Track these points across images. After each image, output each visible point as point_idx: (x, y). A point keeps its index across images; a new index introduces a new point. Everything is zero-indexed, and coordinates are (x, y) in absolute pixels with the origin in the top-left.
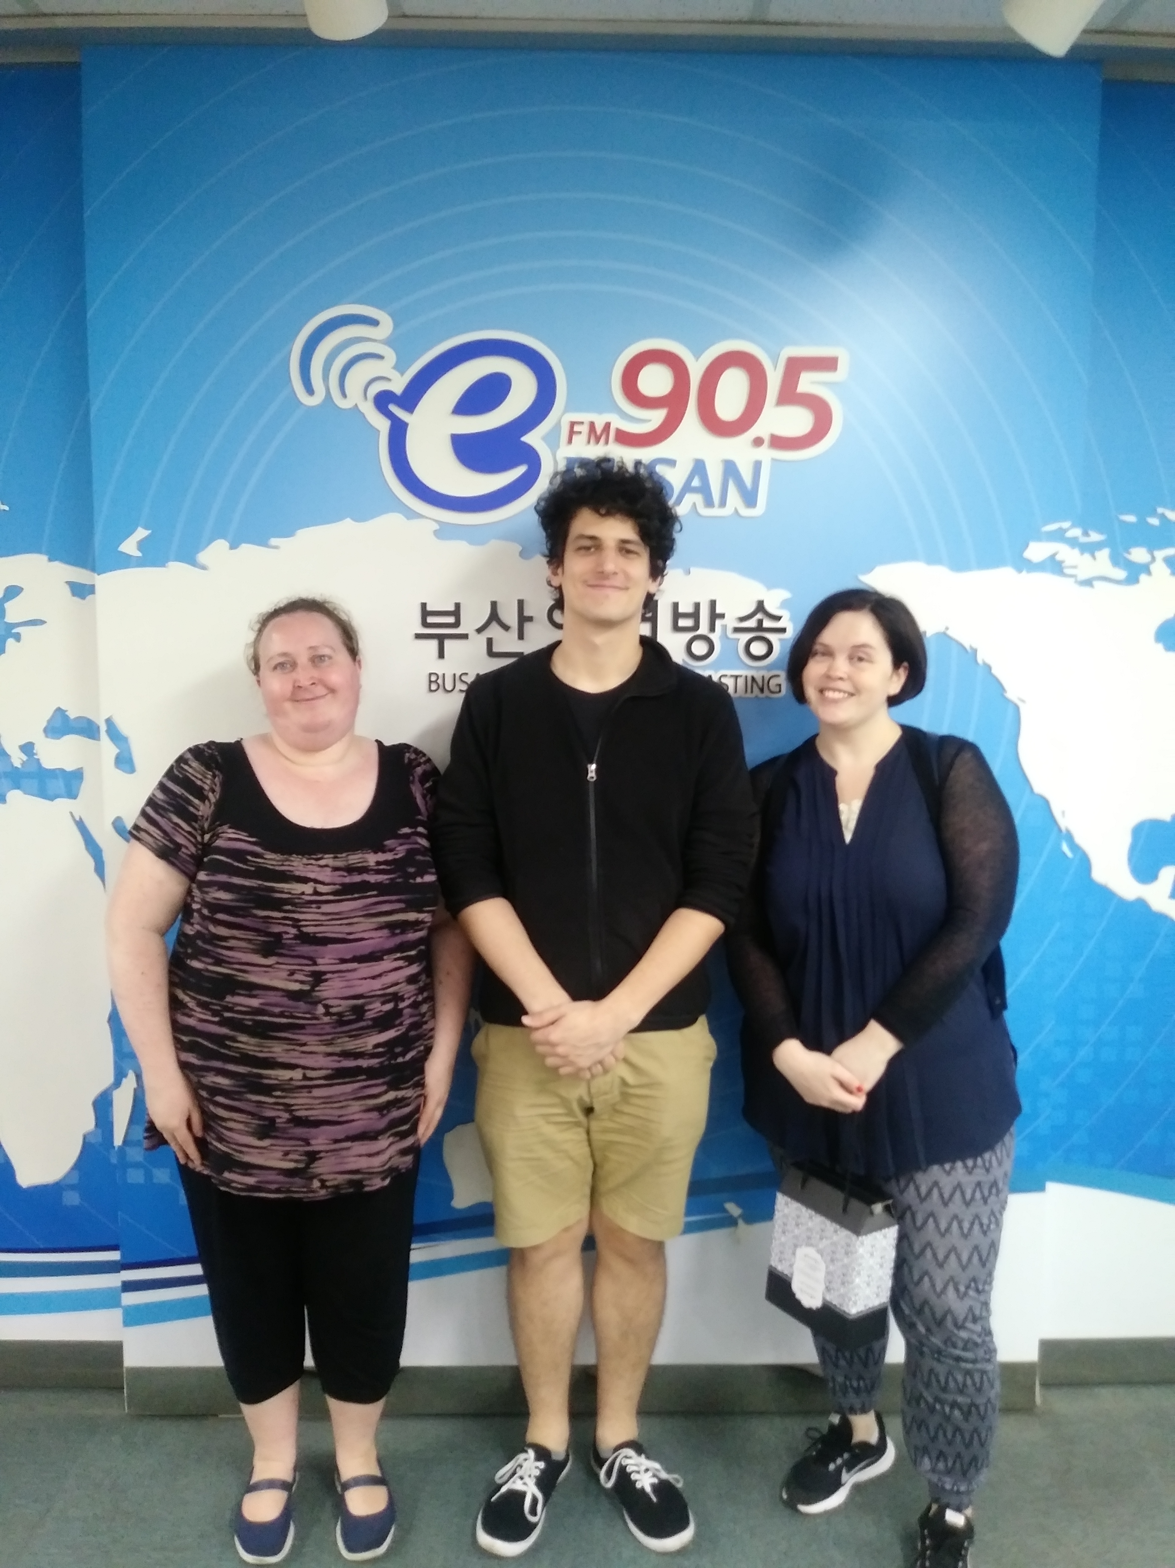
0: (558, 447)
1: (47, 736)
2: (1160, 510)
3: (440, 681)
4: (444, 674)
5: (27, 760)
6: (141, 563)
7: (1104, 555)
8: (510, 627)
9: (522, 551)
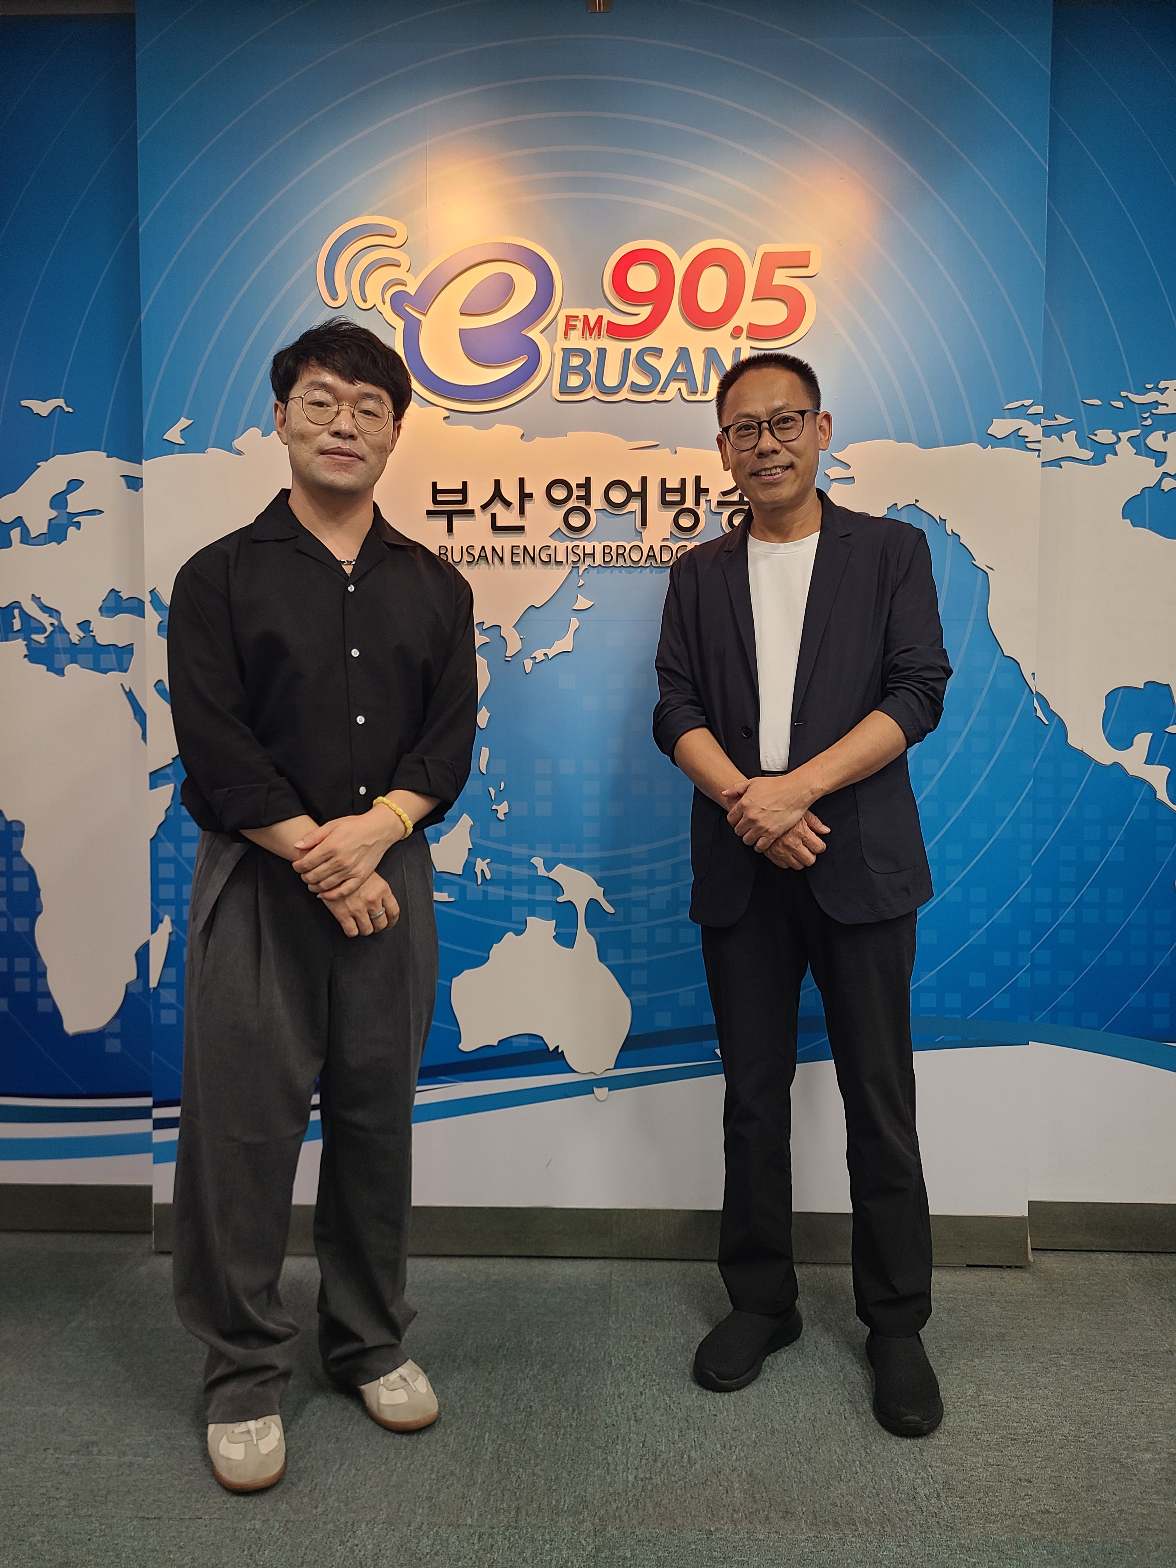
0: (555, 341)
1: (102, 615)
2: (1123, 394)
3: (449, 554)
4: (452, 547)
5: (84, 637)
6: (184, 449)
7: (1070, 436)
8: (511, 503)
9: (523, 434)
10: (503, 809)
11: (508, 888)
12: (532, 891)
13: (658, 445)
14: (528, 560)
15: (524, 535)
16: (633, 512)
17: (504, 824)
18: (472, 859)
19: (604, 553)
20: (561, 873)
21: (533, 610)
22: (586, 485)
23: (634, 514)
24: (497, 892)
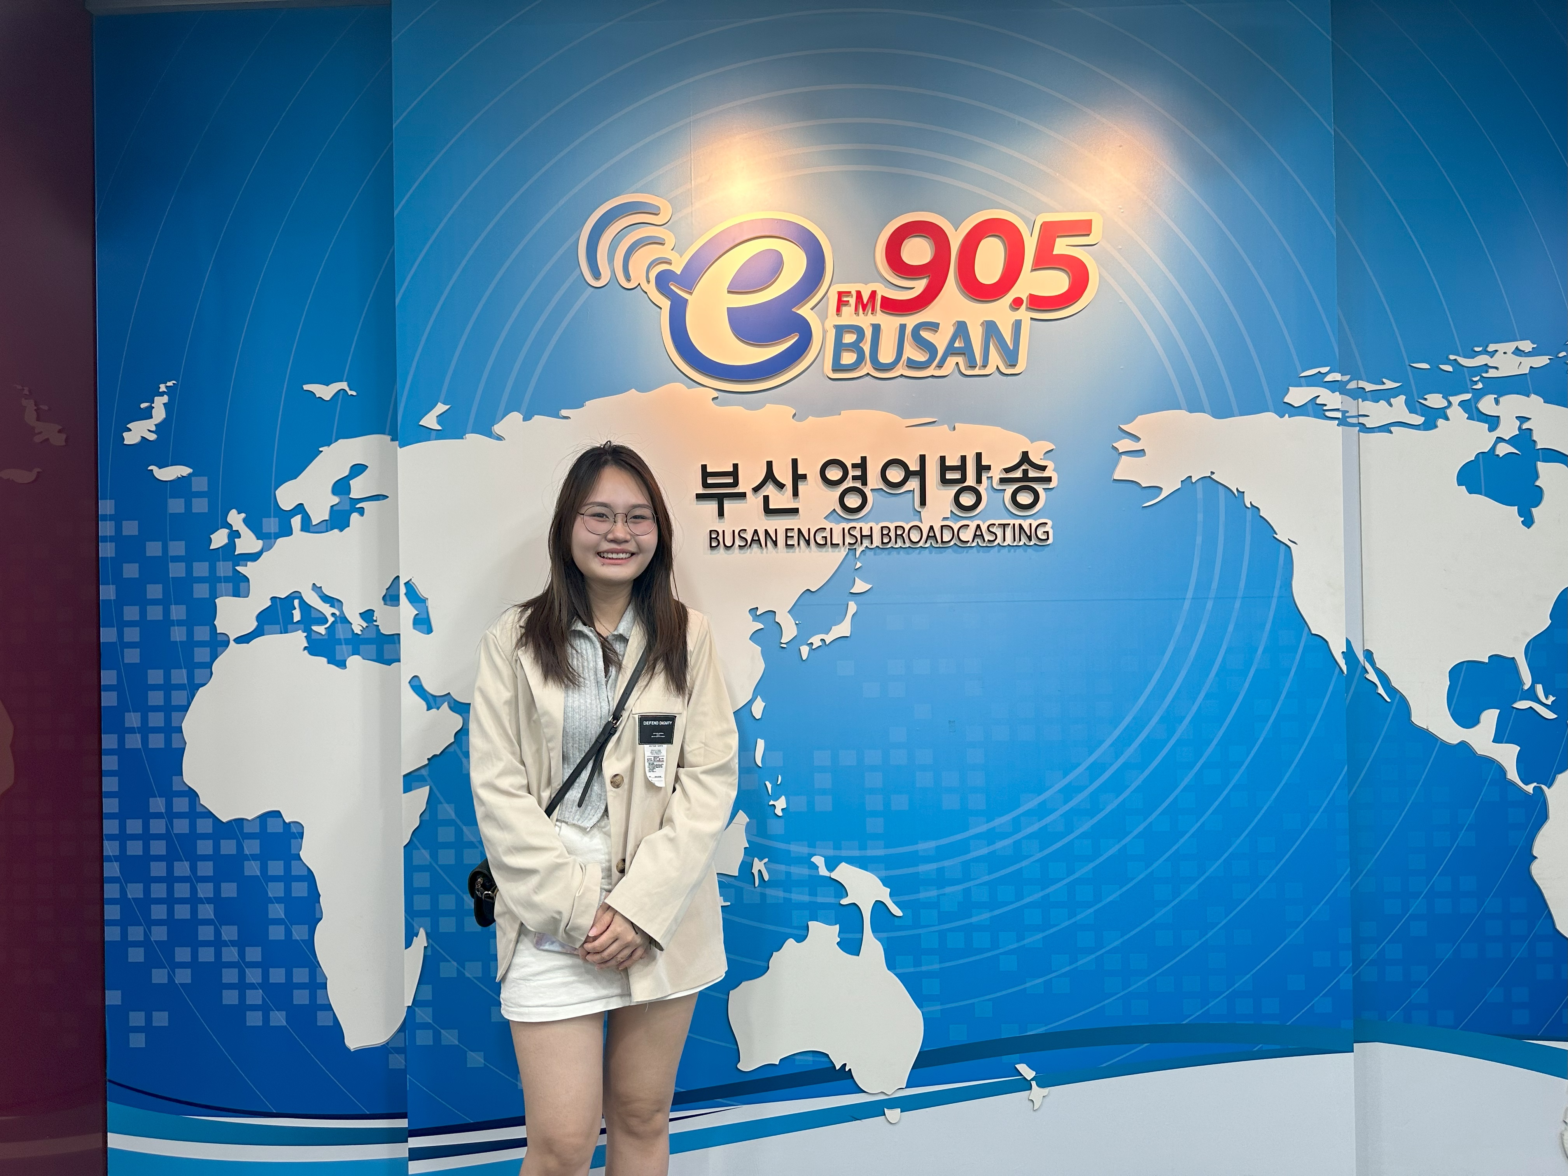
0: (827, 318)
1: (383, 604)
2: (1453, 357)
3: (720, 538)
4: (724, 531)
5: (367, 626)
6: (441, 435)
7: (1399, 401)
8: (785, 485)
9: (795, 414)
10: (780, 804)
11: (788, 890)
12: (813, 893)
13: (936, 421)
14: (802, 542)
15: (797, 517)
16: (911, 491)
17: (783, 820)
18: (749, 860)
19: (882, 535)
20: (845, 873)
21: (808, 593)
22: (862, 465)
23: (911, 493)
24: (776, 894)
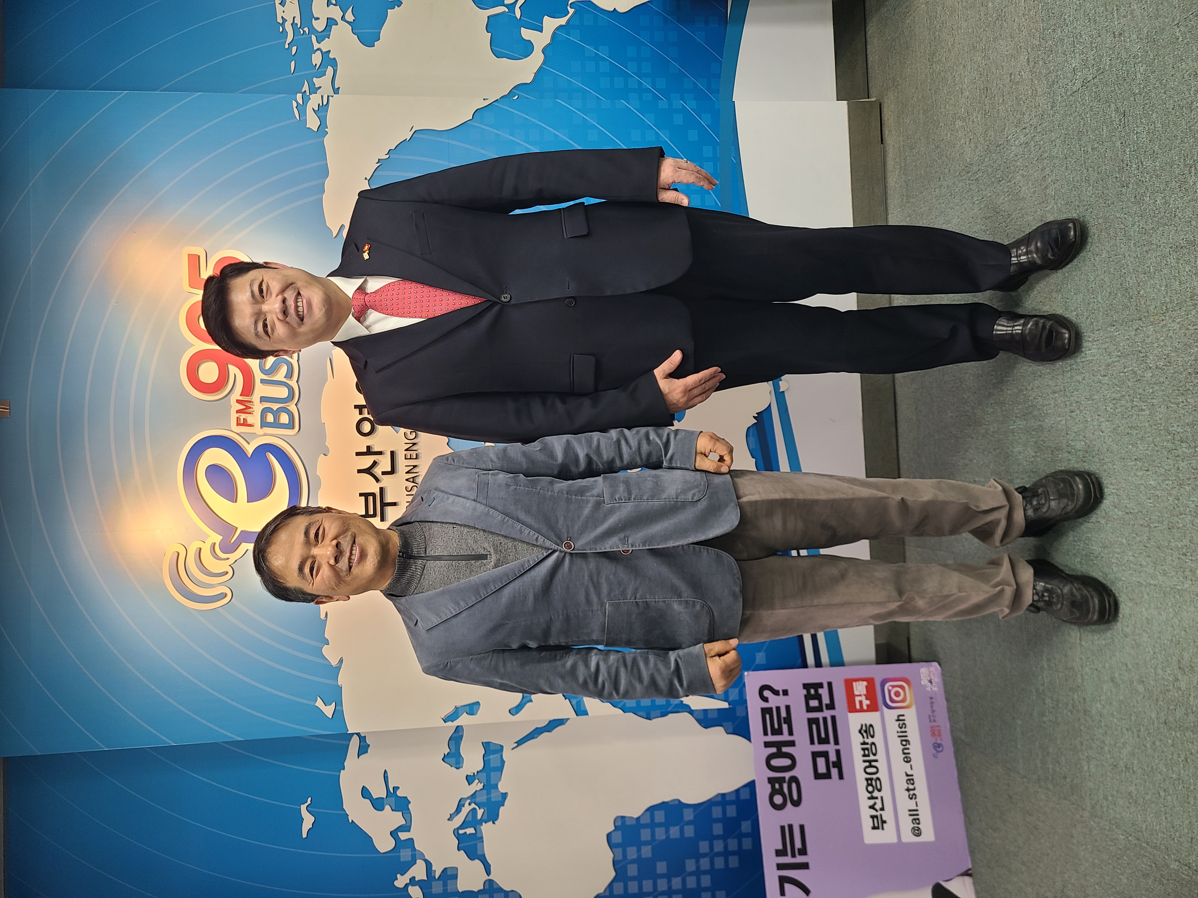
0: (255, 433)
1: (462, 767)
2: (287, 46)
6: (339, 704)
7: (317, 82)
8: (374, 461)
9: (324, 454)
13: (330, 359)
14: (414, 448)
15: (397, 451)
22: (360, 408)
